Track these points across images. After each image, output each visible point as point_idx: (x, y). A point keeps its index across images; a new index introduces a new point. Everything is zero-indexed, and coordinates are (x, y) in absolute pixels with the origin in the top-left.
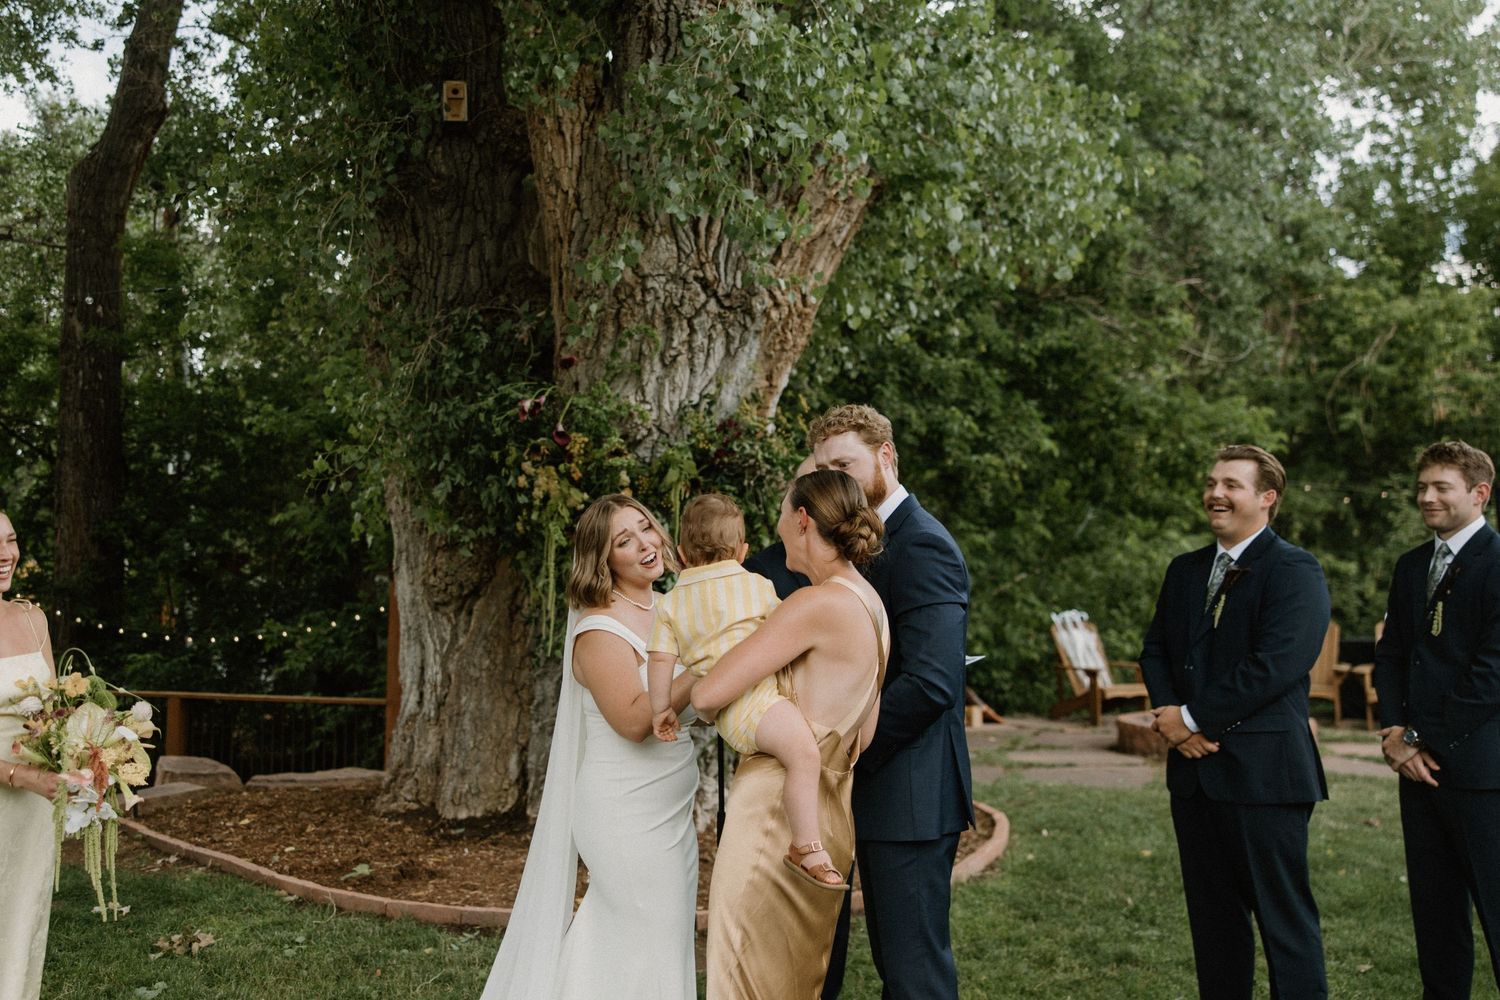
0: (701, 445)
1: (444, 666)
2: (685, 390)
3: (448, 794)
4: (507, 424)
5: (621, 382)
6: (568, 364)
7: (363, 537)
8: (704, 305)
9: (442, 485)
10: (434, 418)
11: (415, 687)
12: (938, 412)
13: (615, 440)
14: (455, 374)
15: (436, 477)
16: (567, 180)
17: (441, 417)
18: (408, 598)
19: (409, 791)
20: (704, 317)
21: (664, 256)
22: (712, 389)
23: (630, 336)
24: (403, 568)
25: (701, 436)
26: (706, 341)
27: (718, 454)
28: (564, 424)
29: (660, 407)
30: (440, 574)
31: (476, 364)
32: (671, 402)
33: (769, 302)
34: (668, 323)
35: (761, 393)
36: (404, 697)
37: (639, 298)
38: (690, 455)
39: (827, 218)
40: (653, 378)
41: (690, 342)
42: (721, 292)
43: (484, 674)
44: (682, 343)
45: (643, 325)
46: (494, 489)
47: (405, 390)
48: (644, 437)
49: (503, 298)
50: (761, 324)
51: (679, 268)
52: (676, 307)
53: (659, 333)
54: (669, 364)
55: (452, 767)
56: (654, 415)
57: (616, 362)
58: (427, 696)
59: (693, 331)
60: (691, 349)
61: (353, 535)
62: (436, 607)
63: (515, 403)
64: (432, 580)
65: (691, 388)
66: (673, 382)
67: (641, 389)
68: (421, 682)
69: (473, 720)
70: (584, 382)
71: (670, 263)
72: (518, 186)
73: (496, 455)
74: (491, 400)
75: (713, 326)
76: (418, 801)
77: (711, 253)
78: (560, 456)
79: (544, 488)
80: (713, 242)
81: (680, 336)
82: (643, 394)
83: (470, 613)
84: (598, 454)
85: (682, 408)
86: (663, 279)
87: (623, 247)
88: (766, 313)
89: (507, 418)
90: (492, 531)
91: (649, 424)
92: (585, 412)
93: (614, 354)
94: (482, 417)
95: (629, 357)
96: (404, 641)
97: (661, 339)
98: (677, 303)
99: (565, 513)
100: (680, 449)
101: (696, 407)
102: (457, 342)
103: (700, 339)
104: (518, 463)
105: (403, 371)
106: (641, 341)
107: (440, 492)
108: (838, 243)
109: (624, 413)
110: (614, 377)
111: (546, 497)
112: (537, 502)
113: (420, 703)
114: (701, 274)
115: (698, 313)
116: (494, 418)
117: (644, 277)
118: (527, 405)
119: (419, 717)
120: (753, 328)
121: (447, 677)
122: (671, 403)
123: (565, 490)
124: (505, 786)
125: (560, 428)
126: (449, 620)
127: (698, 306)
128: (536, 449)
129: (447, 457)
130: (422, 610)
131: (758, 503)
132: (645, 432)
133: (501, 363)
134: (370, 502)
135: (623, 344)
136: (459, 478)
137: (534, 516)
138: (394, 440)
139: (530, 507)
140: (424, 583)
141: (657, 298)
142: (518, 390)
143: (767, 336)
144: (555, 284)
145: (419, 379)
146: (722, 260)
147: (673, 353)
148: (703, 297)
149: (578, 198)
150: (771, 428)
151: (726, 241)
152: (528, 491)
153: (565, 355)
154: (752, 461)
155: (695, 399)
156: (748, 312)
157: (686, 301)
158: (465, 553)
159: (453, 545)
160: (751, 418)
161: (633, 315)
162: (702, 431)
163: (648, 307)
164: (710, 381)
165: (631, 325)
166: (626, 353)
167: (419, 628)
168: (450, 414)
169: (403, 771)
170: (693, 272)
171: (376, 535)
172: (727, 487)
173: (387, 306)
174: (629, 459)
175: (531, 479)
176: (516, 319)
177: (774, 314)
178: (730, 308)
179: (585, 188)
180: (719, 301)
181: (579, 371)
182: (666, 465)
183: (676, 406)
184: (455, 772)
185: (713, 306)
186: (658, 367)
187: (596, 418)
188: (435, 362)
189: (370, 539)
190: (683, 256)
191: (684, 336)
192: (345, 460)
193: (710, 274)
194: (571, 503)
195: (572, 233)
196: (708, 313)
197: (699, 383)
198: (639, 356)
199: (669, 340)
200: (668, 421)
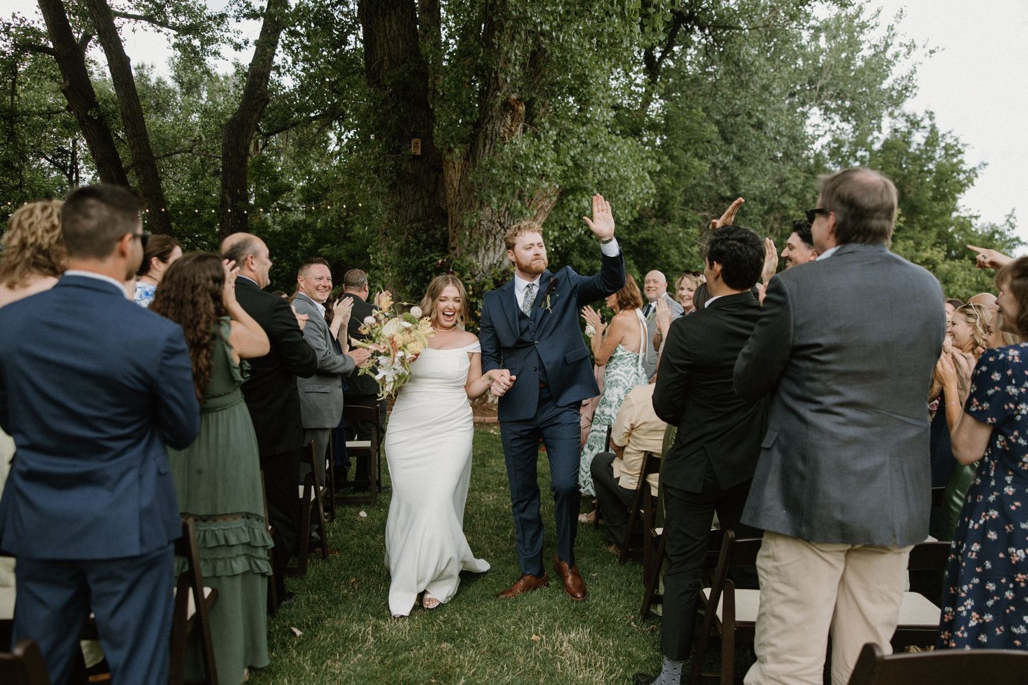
0: (496, 278)
2: (492, 259)
4: (433, 267)
5: (471, 255)
6: (453, 248)
8: (500, 231)
9: (409, 286)
10: (407, 263)
13: (468, 275)
14: (414, 248)
15: (406, 283)
16: (456, 184)
17: (409, 263)
21: (487, 214)
22: (501, 259)
23: (474, 240)
25: (496, 275)
27: (502, 281)
29: (483, 264)
31: (421, 245)
32: (487, 262)
34: (487, 236)
37: (478, 227)
38: (492, 281)
39: (543, 203)
40: (482, 254)
41: (494, 243)
44: (492, 243)
45: (479, 237)
47: (397, 252)
48: (478, 274)
49: (431, 220)
51: (492, 218)
52: (490, 231)
53: (484, 241)
54: (487, 250)
56: (481, 267)
57: (470, 248)
59: (495, 239)
60: (495, 245)
63: (436, 260)
65: (494, 258)
66: (488, 256)
67: (477, 258)
70: (459, 254)
71: (489, 216)
72: (437, 178)
73: (428, 277)
74: (427, 258)
77: (503, 213)
80: (504, 210)
81: (491, 241)
85: (491, 265)
86: (486, 221)
89: (433, 265)
91: (479, 270)
92: (459, 265)
93: (469, 246)
94: (424, 264)
95: (474, 247)
97: (485, 242)
100: (489, 279)
101: (495, 265)
102: (415, 236)
103: (498, 242)
105: (396, 245)
106: (478, 242)
107: (408, 288)
108: (547, 210)
109: (471, 264)
110: (468, 252)
114: (499, 220)
115: (497, 233)
116: (428, 265)
117: (480, 220)
118: (440, 261)
127: (498, 231)
129: (411, 276)
132: (478, 272)
133: (431, 245)
135: (472, 243)
136: (415, 284)
141: (484, 228)
142: (436, 255)
144: (450, 219)
145: (402, 248)
146: (506, 216)
147: (489, 246)
148: (499, 228)
149: (459, 190)
153: (452, 245)
155: (495, 262)
157: (494, 229)
161: (476, 233)
162: (497, 273)
163: (481, 231)
165: (475, 236)
166: (473, 245)
168: (412, 262)
170: (496, 219)
173: (391, 221)
174: (472, 281)
176: (436, 229)
179: (462, 187)
181: (457, 251)
182: (484, 284)
183: (489, 264)
186: (483, 250)
187: (462, 267)
188: (407, 242)
190: (493, 214)
191: (493, 241)
193: (502, 220)
195: (456, 203)
197: (497, 257)
198: (477, 247)
199: (488, 242)
200: (486, 269)
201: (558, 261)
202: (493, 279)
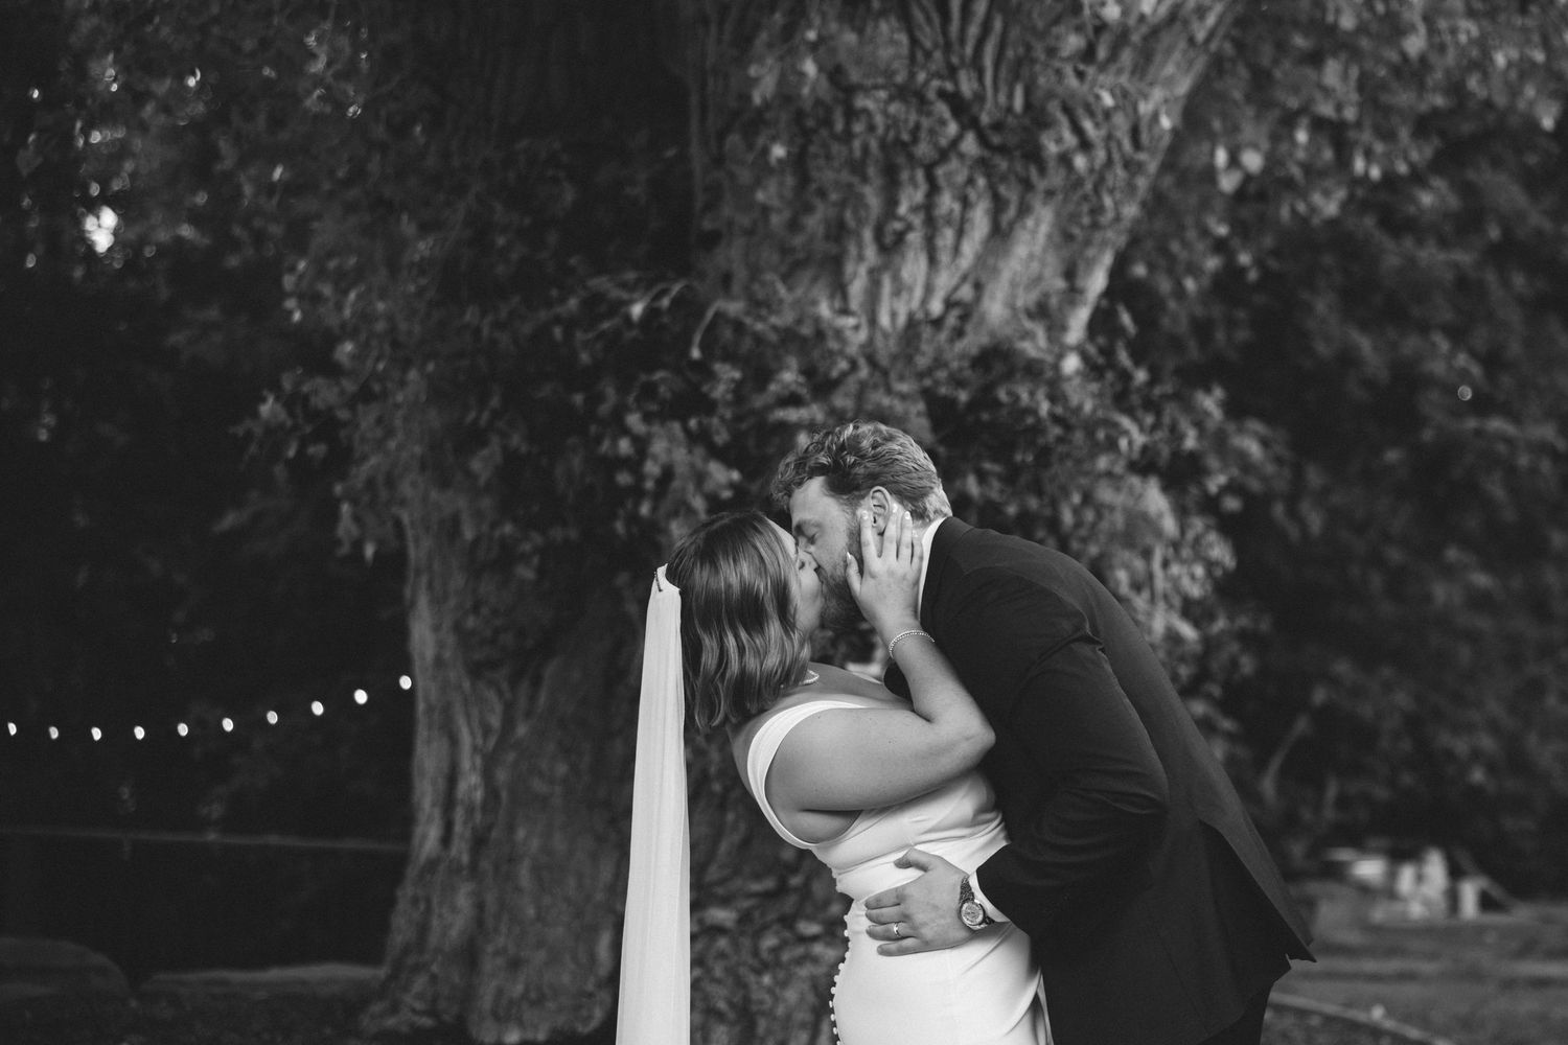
0: (943, 391)
1: (487, 775)
2: (918, 293)
3: (486, 1001)
4: (599, 346)
5: (806, 276)
6: (712, 240)
7: (358, 545)
8: (955, 142)
9: (485, 452)
10: (477, 331)
11: (437, 813)
12: (1411, 344)
13: (789, 377)
14: (514, 256)
15: (474, 439)
17: (486, 331)
18: (430, 653)
19: (420, 996)
20: (954, 164)
21: (886, 53)
22: (966, 292)
23: (822, 193)
24: (423, 601)
25: (942, 374)
26: (957, 207)
27: (973, 405)
28: (703, 347)
29: (873, 322)
30: (485, 611)
31: (553, 238)
32: (893, 313)
33: (1070, 139)
34: (891, 173)
35: (1054, 301)
36: (418, 831)
37: (839, 126)
38: (921, 406)
40: (863, 270)
41: (928, 208)
42: (985, 119)
43: (558, 789)
44: (914, 209)
45: (846, 176)
46: (577, 462)
47: (423, 281)
48: (844, 375)
50: (1056, 178)
51: (912, 75)
52: (904, 145)
54: (891, 247)
55: (497, 953)
56: (863, 336)
57: (798, 241)
58: (458, 828)
59: (934, 189)
60: (931, 223)
61: (338, 543)
62: (476, 671)
63: (616, 308)
64: (471, 622)
65: (929, 289)
66: (896, 278)
67: (840, 289)
68: (448, 803)
69: (536, 870)
70: (741, 274)
71: (896, 65)
73: (578, 399)
74: (573, 303)
75: (971, 181)
76: (432, 1012)
77: (969, 50)
78: (690, 403)
79: (663, 458)
80: (973, 30)
81: (910, 197)
82: (845, 297)
83: (537, 682)
84: (758, 402)
85: (912, 323)
86: (882, 94)
87: (812, 35)
88: (1065, 160)
89: (602, 335)
90: (573, 534)
91: (852, 350)
92: (739, 327)
93: (794, 225)
94: (558, 332)
95: (821, 231)
96: (422, 732)
97: (877, 204)
98: (905, 137)
99: (699, 503)
100: (903, 397)
101: (937, 323)
102: (521, 198)
103: (947, 203)
104: (618, 415)
105: (423, 247)
106: (843, 204)
107: (482, 464)
108: (1201, 36)
109: (806, 330)
111: (668, 474)
112: (649, 485)
113: (446, 840)
114: (949, 86)
115: (944, 155)
116: (580, 336)
117: (850, 91)
118: (637, 310)
119: (442, 867)
120: (1041, 185)
121: (492, 793)
122: (894, 315)
123: (699, 463)
124: (590, 987)
125: (696, 353)
126: (500, 693)
127: (943, 142)
128: (650, 391)
129: (495, 402)
130: (452, 675)
131: (1040, 493)
132: (843, 365)
134: (370, 483)
135: (809, 209)
136: (516, 440)
137: (645, 509)
138: (405, 370)
139: (637, 492)
140: (457, 628)
141: (871, 128)
142: (624, 286)
143: (1065, 200)
144: (694, 100)
146: (988, 61)
147: (898, 226)
148: (952, 128)
150: (1072, 363)
151: (998, 25)
152: (635, 464)
153: (707, 225)
154: (1030, 420)
155: (936, 308)
156: (1035, 156)
157: (923, 135)
158: (526, 573)
159: (506, 558)
160: (1036, 346)
161: (828, 157)
162: (945, 365)
163: (857, 144)
164: (964, 278)
165: (826, 175)
166: (814, 222)
167: (447, 710)
168: (503, 326)
169: (411, 960)
170: (936, 83)
171: (380, 543)
172: (988, 466)
173: (400, 130)
175: (642, 445)
176: (626, 160)
177: (1080, 162)
178: (1002, 150)
180: (983, 140)
181: (731, 255)
183: (902, 320)
184: (500, 961)
185: (970, 145)
186: (871, 252)
187: (759, 339)
189: (369, 551)
190: (920, 56)
191: (919, 196)
192: (318, 402)
193: (967, 86)
194: (709, 486)
195: (725, 8)
196: (962, 156)
197: (944, 281)
198: (838, 232)
199: (891, 203)
200: (885, 349)
201: (1243, 335)
202: (928, 395)
